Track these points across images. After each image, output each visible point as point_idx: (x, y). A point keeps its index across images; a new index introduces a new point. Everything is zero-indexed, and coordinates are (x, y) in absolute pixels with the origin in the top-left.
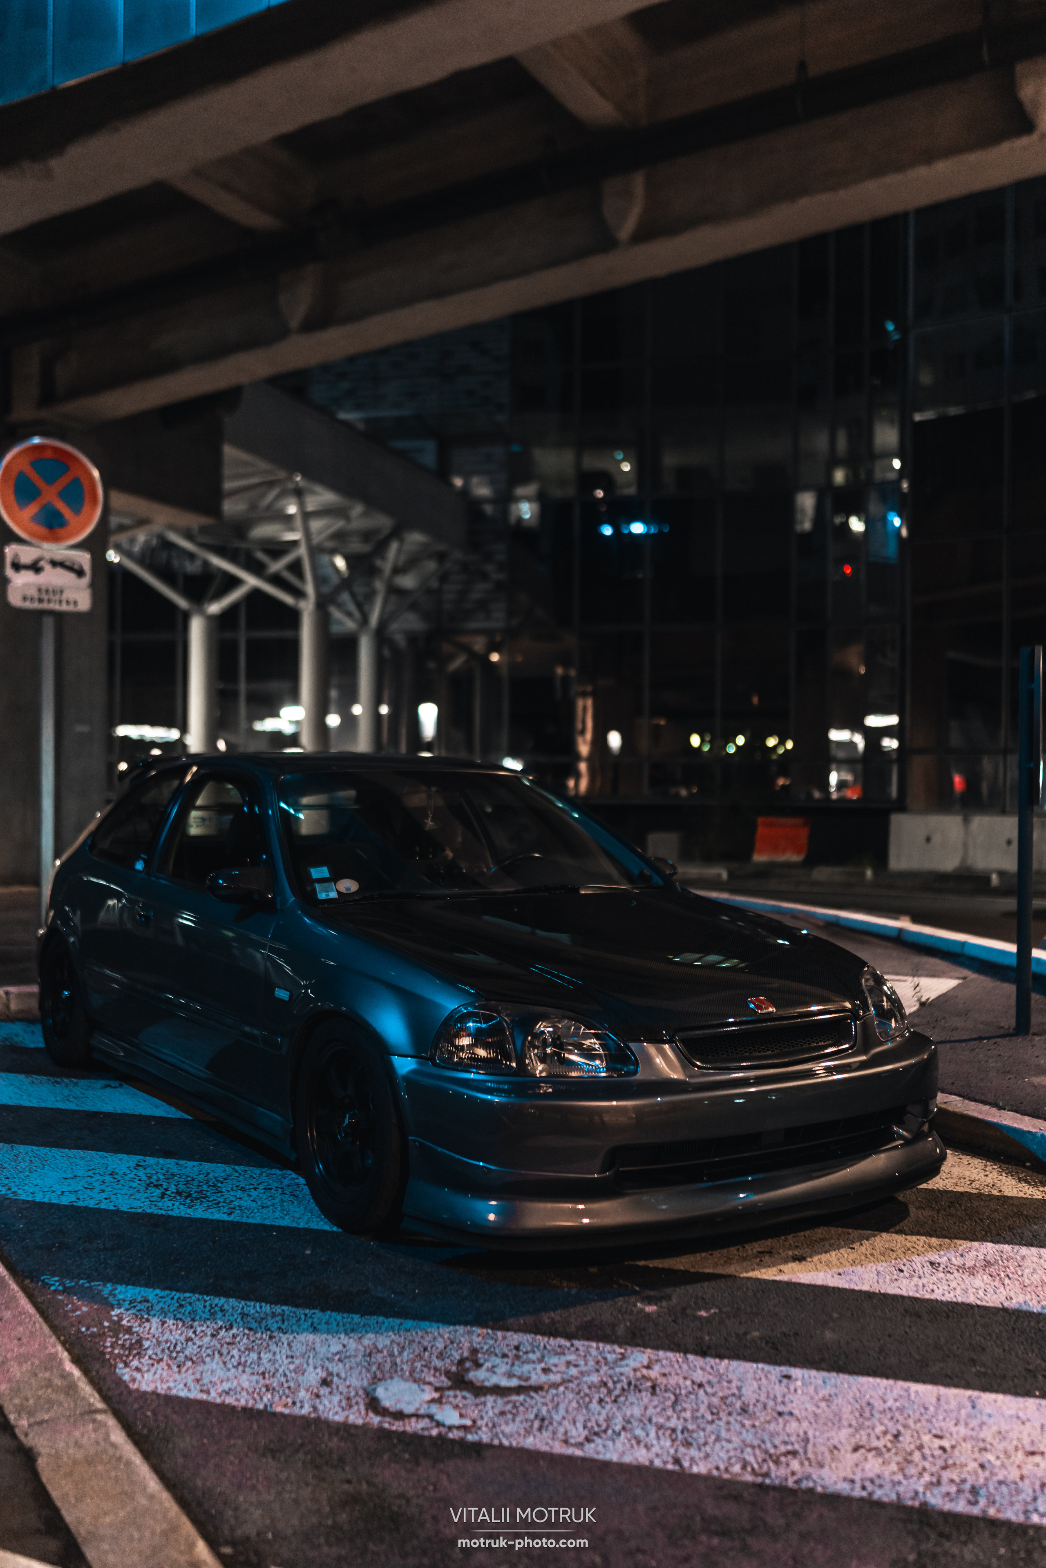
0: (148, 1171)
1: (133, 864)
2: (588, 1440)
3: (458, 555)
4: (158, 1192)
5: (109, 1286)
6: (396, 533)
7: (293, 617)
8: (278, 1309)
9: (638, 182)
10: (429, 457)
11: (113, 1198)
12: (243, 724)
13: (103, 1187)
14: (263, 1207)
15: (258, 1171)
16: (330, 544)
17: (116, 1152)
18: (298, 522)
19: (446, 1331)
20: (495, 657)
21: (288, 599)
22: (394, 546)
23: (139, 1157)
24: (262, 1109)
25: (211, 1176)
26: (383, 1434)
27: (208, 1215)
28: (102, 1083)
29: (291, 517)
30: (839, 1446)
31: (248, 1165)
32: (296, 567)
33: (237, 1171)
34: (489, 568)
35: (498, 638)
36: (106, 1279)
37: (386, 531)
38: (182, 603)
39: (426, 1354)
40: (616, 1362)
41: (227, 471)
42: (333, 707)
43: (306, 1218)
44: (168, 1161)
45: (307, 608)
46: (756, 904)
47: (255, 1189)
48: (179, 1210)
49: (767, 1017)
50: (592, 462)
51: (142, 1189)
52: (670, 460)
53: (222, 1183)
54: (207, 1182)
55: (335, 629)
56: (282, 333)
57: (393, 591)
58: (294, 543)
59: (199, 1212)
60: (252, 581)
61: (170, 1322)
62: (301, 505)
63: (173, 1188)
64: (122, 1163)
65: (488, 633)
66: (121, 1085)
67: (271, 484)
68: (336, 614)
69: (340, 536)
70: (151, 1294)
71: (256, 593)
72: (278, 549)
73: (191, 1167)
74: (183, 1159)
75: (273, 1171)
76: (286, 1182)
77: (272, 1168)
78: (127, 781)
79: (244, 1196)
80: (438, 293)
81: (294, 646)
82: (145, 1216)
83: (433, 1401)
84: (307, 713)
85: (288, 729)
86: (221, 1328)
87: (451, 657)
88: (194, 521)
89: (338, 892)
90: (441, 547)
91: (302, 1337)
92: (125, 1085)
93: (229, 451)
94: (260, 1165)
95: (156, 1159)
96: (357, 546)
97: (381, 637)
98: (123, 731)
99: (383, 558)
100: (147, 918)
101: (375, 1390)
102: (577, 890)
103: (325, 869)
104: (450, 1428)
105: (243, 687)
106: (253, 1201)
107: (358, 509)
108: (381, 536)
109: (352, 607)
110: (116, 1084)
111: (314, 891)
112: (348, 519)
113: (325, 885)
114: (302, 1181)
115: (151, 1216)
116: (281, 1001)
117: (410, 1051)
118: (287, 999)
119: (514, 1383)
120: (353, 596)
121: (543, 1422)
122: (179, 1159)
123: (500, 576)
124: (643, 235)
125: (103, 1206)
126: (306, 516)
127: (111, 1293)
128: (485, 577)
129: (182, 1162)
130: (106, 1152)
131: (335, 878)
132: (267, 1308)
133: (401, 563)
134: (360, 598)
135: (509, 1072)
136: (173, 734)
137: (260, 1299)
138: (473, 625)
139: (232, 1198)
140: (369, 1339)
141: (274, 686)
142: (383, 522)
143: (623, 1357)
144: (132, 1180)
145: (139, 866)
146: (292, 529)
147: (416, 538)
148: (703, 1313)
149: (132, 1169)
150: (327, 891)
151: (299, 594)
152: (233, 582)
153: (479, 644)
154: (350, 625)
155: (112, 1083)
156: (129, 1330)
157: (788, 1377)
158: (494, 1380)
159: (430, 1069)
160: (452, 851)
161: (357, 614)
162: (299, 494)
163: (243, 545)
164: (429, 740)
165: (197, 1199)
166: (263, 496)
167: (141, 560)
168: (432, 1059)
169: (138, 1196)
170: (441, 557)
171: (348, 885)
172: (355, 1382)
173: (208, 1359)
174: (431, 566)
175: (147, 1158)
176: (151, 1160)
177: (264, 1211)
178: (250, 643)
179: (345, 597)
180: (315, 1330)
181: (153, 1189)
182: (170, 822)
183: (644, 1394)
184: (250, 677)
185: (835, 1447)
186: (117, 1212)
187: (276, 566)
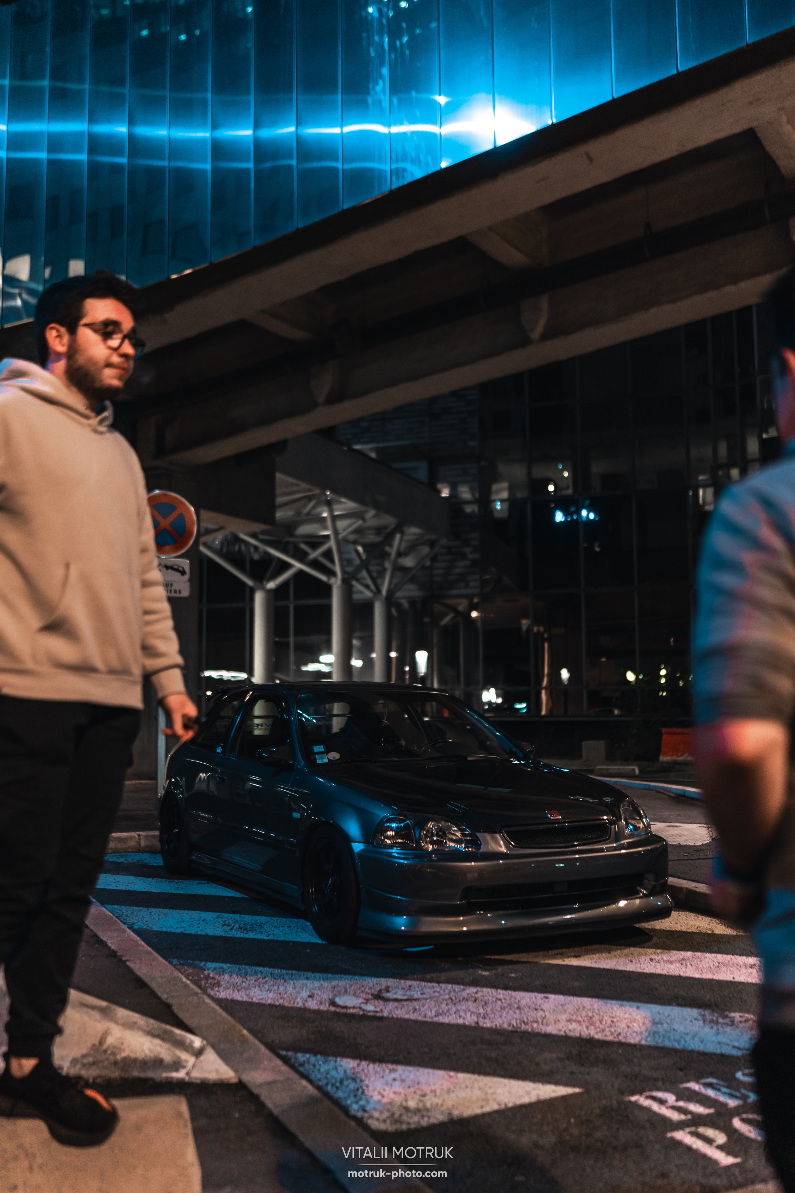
0: (223, 919)
1: (216, 749)
2: (436, 1016)
3: (444, 541)
4: (229, 928)
5: (203, 963)
6: (399, 528)
7: (327, 590)
8: (290, 972)
9: (544, 302)
10: (422, 473)
11: (204, 930)
12: (293, 667)
13: (199, 925)
14: (286, 934)
15: (285, 920)
16: (352, 537)
17: (206, 911)
18: (329, 523)
19: (375, 980)
20: (474, 614)
21: (324, 578)
22: (398, 537)
23: (218, 913)
24: (286, 884)
25: (258, 921)
26: (336, 1014)
27: (256, 937)
28: (198, 882)
29: (325, 518)
30: (561, 1020)
31: (279, 917)
32: (328, 554)
33: (273, 920)
34: (467, 550)
35: (475, 600)
36: (201, 960)
37: (393, 527)
38: (250, 582)
39: (363, 988)
40: (459, 992)
41: (278, 490)
42: (354, 654)
43: (309, 938)
44: (235, 915)
45: (336, 584)
46: (635, 783)
47: (282, 927)
48: (240, 935)
49: (557, 821)
50: (539, 472)
51: (220, 927)
52: (597, 468)
53: (264, 924)
54: (256, 924)
55: (356, 596)
56: (313, 406)
57: (398, 568)
58: (327, 537)
59: (251, 935)
60: (298, 565)
61: (235, 976)
62: (331, 511)
63: (237, 926)
64: (210, 916)
65: (470, 597)
66: (208, 883)
67: (310, 498)
68: (357, 586)
69: (358, 531)
70: (225, 966)
71: (301, 572)
72: (315, 542)
73: (248, 918)
74: (243, 914)
75: (293, 920)
76: (300, 924)
77: (292, 918)
78: (212, 701)
79: (276, 930)
80: (414, 376)
81: (328, 609)
82: (221, 937)
83: (363, 1003)
84: (335, 658)
85: (325, 669)
86: (260, 978)
87: (444, 615)
88: (258, 527)
89: (329, 759)
90: (433, 537)
91: (301, 982)
92: (210, 883)
93: (279, 476)
94: (287, 917)
95: (228, 914)
96: (372, 538)
97: (390, 601)
98: (207, 674)
99: (391, 545)
100: (224, 779)
101: (334, 999)
102: (466, 758)
103: (322, 747)
104: (369, 1012)
105: (292, 639)
106: (281, 931)
107: (371, 513)
108: (388, 530)
109: (369, 581)
110: (206, 882)
111: (315, 759)
112: (364, 520)
113: (321, 755)
114: (309, 924)
115: (225, 937)
116: (296, 819)
117: (361, 840)
118: (299, 818)
119: (405, 997)
120: (369, 573)
121: (415, 1010)
122: (241, 914)
123: (476, 556)
124: (548, 335)
125: (199, 933)
126: (334, 518)
127: (204, 965)
128: (464, 556)
129: (242, 916)
130: (200, 911)
131: (327, 752)
132: (284, 971)
133: (402, 548)
134: (375, 575)
135: (412, 849)
136: (243, 676)
137: (282, 968)
138: (456, 592)
139: (269, 930)
140: (334, 983)
141: (315, 639)
142: (390, 521)
143: (464, 989)
144: (215, 923)
145: (219, 750)
146: (326, 528)
147: (413, 531)
148: (513, 975)
149: (215, 918)
150: (323, 759)
151: (331, 573)
152: (285, 566)
153: (462, 605)
154: (368, 594)
155: (203, 882)
156: (214, 978)
157: (547, 998)
158: (395, 996)
159: (371, 848)
160: (405, 741)
161: (372, 587)
162: (329, 504)
163: (292, 539)
164: (422, 675)
165: (250, 930)
166: (305, 506)
167: (220, 553)
168: (372, 843)
169: (218, 929)
170: (432, 544)
171: (334, 755)
172: (325, 996)
173: (253, 989)
174: (425, 550)
175: (223, 914)
176: (224, 915)
177: (287, 935)
178: (296, 608)
179: (364, 574)
180: (307, 978)
181: (226, 927)
182: (236, 724)
183: (470, 1003)
184: (296, 634)
185: (559, 1021)
186: (207, 936)
187: (314, 555)
